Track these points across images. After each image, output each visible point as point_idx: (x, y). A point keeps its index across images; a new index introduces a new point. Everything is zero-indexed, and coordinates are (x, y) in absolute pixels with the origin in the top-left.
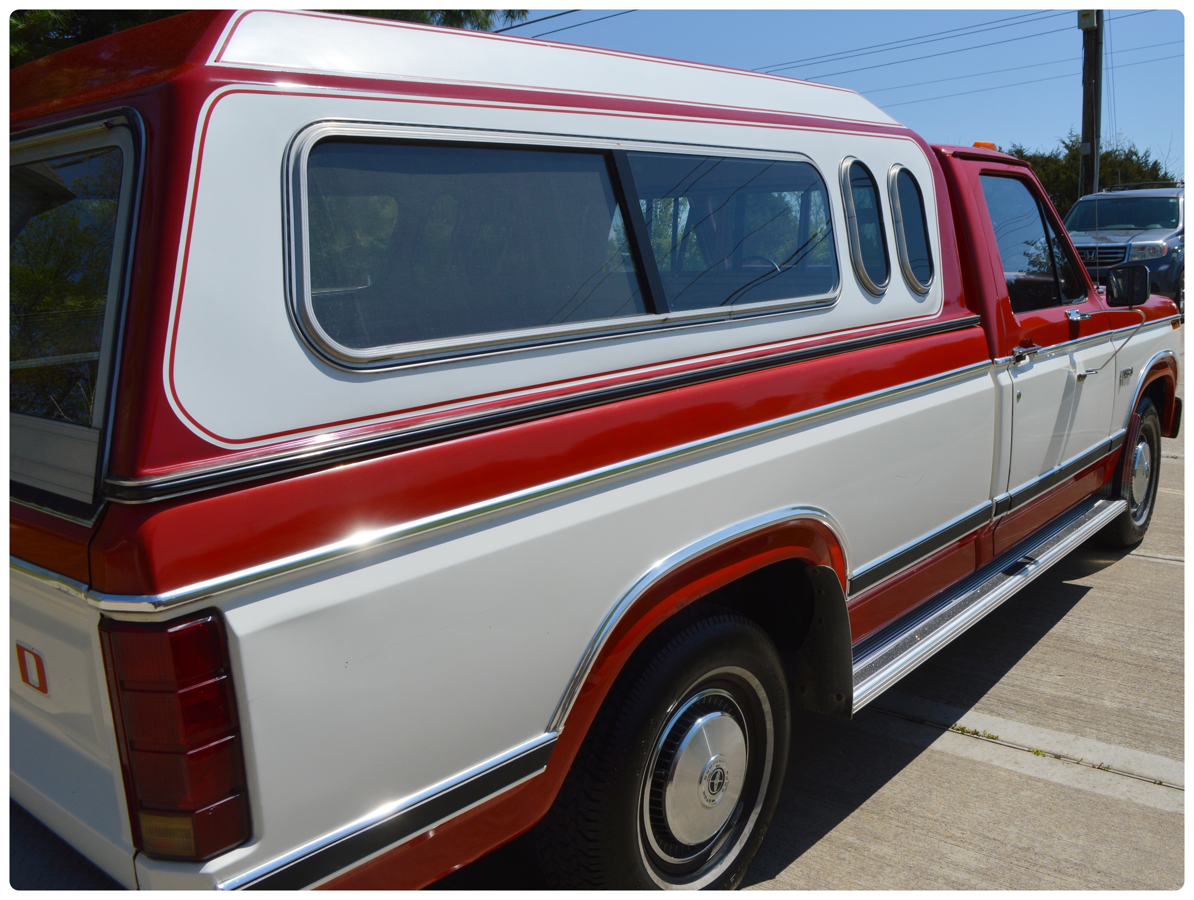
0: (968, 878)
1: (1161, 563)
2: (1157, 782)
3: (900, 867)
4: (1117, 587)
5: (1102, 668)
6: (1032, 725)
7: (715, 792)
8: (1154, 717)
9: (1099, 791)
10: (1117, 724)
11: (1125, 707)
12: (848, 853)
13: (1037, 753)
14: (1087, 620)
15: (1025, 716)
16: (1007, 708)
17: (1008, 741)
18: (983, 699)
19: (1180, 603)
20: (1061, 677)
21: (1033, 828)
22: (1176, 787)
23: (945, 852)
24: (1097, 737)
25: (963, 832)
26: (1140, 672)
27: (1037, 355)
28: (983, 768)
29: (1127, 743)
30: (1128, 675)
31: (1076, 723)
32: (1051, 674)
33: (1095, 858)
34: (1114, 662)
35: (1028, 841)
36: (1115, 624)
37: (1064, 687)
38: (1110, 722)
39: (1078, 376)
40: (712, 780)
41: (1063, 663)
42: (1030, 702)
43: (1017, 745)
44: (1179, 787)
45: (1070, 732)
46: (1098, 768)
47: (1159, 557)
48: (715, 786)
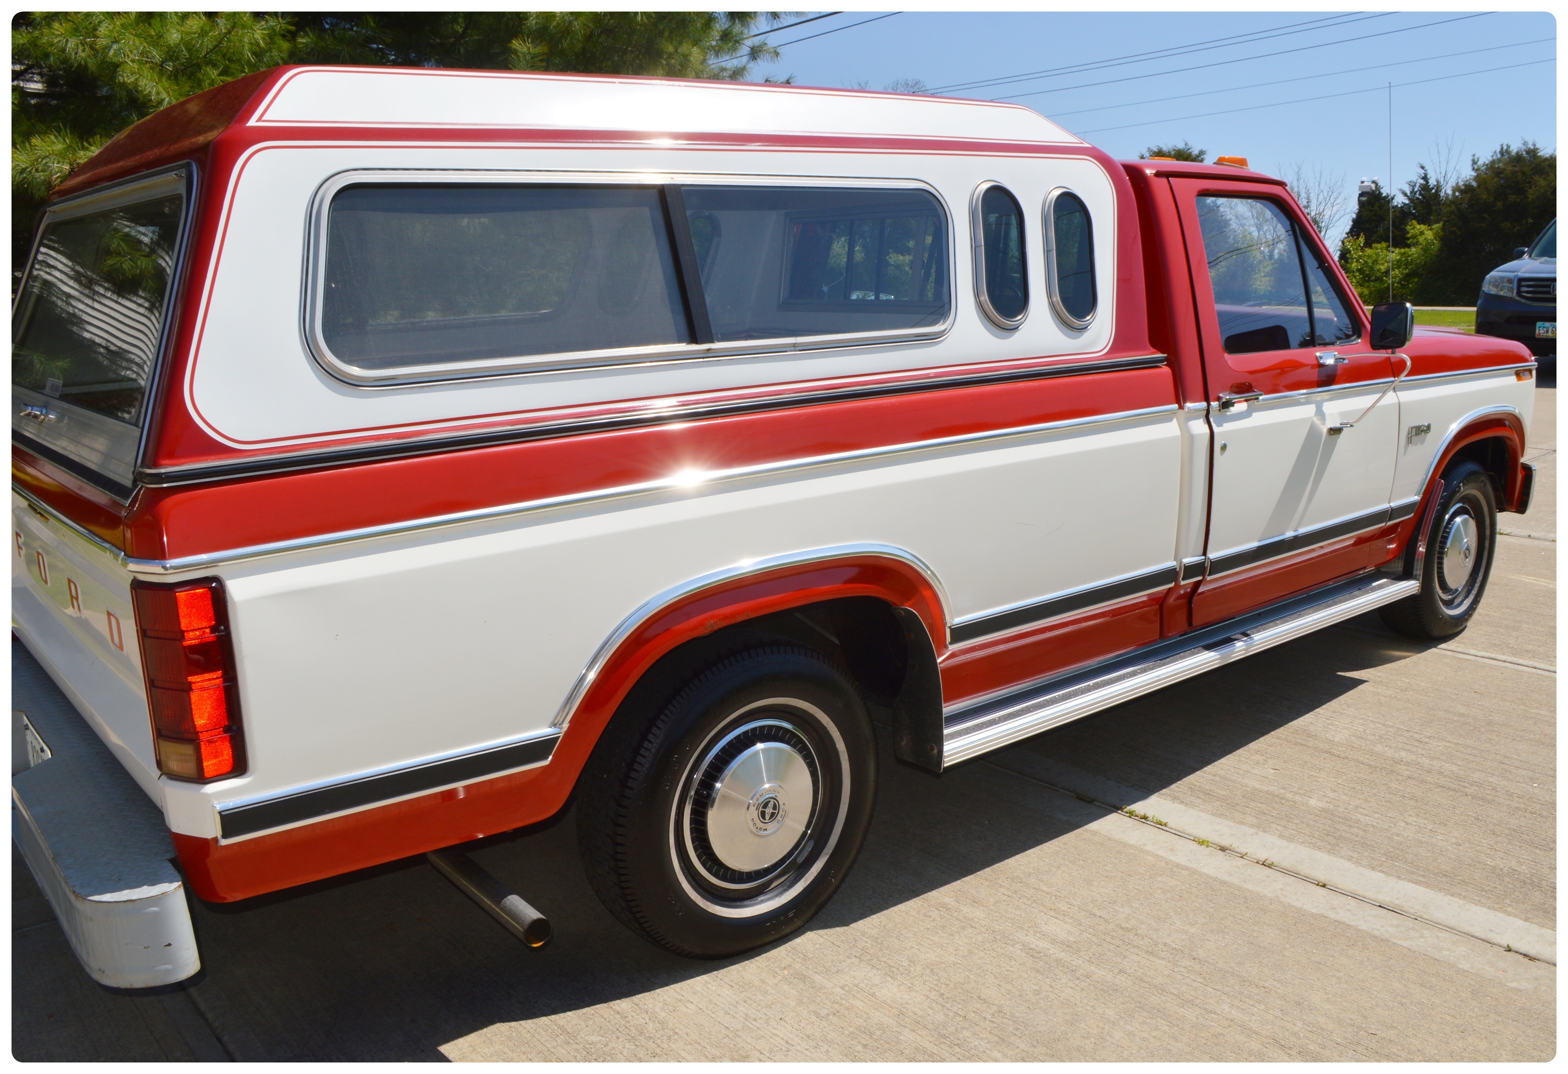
0: (1049, 947)
1: (1469, 660)
2: (1321, 884)
3: (984, 930)
4: (1399, 683)
5: (1328, 765)
6: (1214, 815)
7: (766, 821)
8: (1359, 820)
9: (1250, 886)
10: (1312, 823)
11: (1332, 807)
12: (937, 912)
13: (1201, 842)
14: (1341, 715)
15: (1211, 806)
16: (1195, 796)
17: (1177, 829)
18: (1174, 786)
19: (1464, 705)
20: (1275, 771)
21: (1150, 911)
22: (1340, 891)
23: (1039, 922)
24: (1280, 834)
25: (1070, 906)
26: (1371, 773)
27: (1257, 402)
28: (1131, 851)
29: (1311, 843)
30: (1355, 775)
31: (1264, 818)
32: (1266, 766)
33: (1198, 946)
34: (1346, 761)
35: (1136, 923)
36: (1372, 722)
37: (1272, 781)
38: (1304, 820)
39: (1328, 429)
40: (762, 808)
41: (1285, 756)
42: (1225, 793)
43: (1184, 833)
44: (1343, 892)
45: (1252, 826)
46: (1263, 864)
47: (1470, 653)
48: (766, 815)
